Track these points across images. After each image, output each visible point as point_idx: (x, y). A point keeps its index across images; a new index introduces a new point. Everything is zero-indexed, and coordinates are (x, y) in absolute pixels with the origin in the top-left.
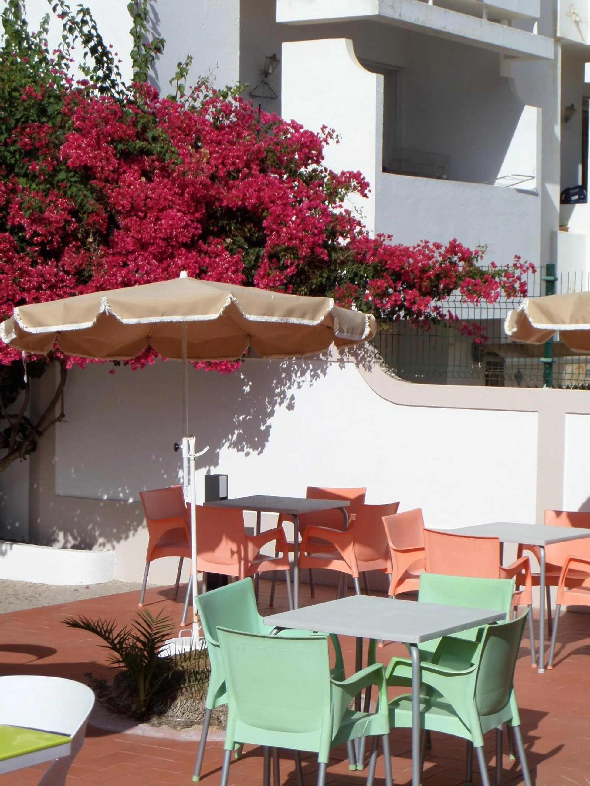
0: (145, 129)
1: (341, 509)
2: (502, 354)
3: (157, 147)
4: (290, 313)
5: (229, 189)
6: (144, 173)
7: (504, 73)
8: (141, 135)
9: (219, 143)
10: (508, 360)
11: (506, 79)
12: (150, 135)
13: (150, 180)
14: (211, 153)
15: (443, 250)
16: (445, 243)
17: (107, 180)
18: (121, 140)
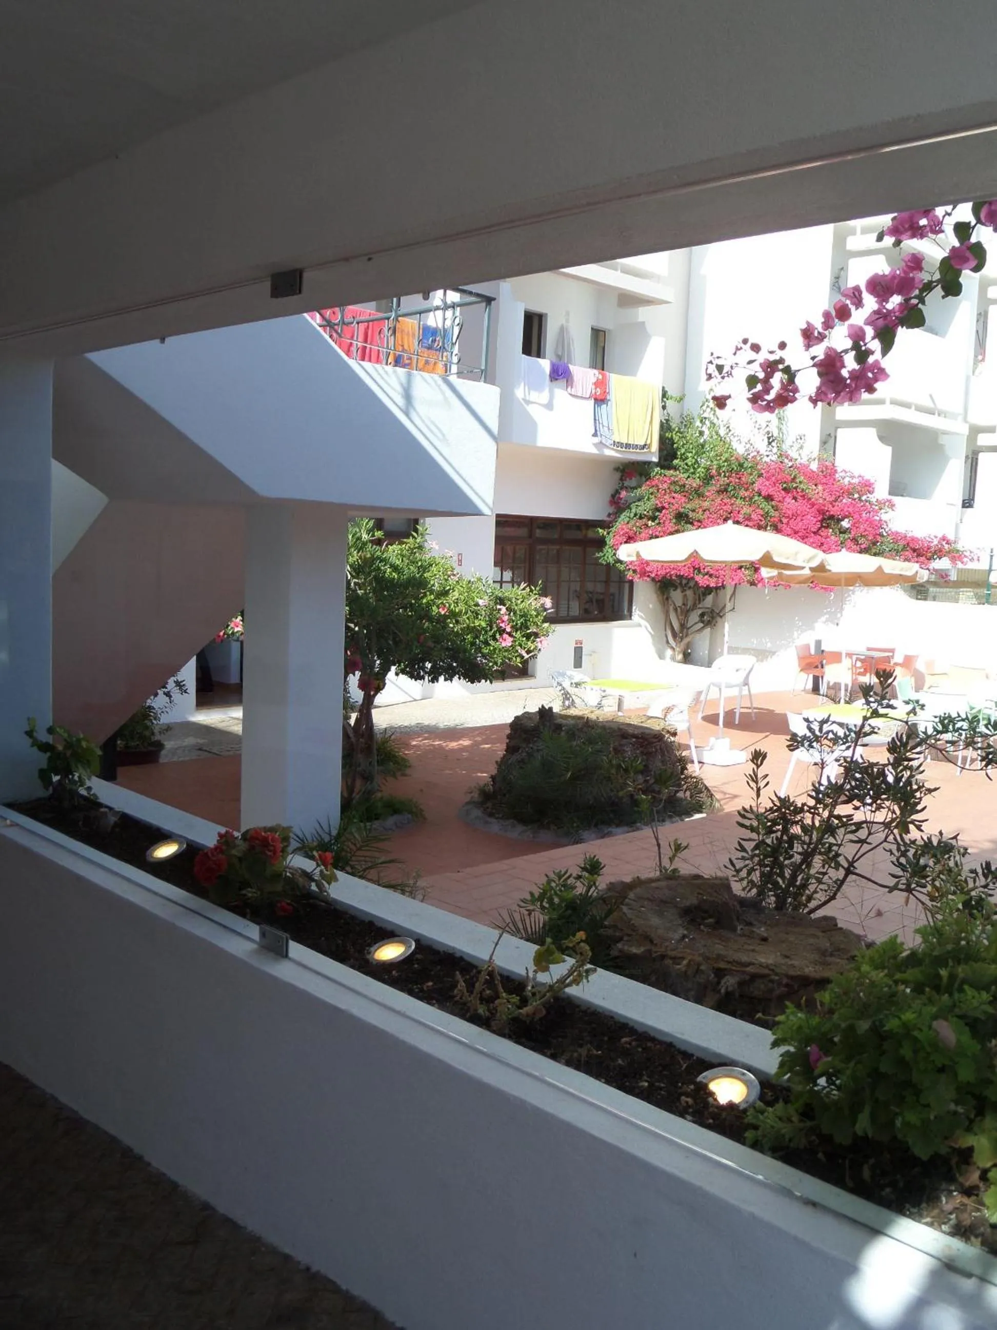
0: (795, 478)
1: (888, 657)
2: (928, 586)
3: (802, 486)
4: (902, 570)
5: (833, 507)
6: (795, 498)
7: (941, 442)
8: (794, 480)
9: (826, 484)
10: (931, 589)
11: (942, 445)
12: (798, 480)
13: (796, 501)
14: (824, 490)
15: (938, 539)
16: (940, 535)
17: (780, 501)
18: (785, 482)
